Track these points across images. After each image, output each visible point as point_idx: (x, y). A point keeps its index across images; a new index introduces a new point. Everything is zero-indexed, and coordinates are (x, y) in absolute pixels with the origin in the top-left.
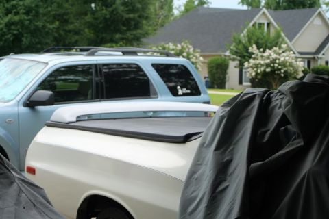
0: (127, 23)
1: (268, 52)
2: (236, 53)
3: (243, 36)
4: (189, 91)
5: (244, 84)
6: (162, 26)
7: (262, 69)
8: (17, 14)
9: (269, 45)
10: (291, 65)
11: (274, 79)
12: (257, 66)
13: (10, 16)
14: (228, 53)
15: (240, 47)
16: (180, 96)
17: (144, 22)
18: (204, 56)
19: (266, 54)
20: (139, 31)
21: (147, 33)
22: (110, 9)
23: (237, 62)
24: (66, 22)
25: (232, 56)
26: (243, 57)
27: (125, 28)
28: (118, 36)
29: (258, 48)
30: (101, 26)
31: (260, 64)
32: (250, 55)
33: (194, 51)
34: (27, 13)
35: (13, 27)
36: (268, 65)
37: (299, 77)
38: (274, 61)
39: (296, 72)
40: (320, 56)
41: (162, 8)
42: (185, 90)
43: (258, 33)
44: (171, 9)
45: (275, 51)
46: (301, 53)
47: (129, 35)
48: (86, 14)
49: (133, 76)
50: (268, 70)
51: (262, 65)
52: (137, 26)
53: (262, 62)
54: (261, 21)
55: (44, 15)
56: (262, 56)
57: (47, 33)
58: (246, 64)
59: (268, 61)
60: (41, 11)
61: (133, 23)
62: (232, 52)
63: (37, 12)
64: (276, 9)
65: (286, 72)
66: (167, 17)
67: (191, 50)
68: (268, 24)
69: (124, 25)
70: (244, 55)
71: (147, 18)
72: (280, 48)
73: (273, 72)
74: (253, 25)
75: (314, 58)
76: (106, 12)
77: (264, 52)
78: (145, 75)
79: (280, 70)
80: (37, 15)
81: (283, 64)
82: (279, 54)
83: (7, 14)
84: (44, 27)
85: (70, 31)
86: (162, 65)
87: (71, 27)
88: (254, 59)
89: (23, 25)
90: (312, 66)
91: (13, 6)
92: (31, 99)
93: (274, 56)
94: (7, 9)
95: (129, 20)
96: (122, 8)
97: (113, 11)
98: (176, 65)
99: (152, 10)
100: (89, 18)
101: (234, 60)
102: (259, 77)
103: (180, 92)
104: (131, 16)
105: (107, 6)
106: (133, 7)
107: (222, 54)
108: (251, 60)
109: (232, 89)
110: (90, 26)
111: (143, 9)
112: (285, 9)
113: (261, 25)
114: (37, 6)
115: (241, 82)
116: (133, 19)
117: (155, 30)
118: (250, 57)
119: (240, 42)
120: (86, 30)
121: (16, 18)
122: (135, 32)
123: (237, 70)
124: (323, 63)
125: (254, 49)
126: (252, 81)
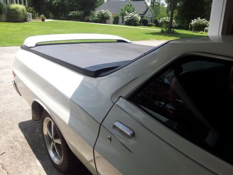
1: (131, 14)
2: (121, 14)
9: (131, 11)
10: (137, 18)
12: (127, 18)
14: (119, 14)
15: (123, 12)
18: (112, 14)
21: (96, 7)
26: (123, 15)
29: (128, 12)
33: (110, 12)
36: (130, 18)
38: (132, 16)
39: (138, 20)
40: (145, 15)
46: (140, 14)
52: (93, 5)
56: (129, 15)
58: (124, 17)
64: (133, 1)
68: (131, 5)
72: (134, 12)
73: (132, 19)
74: (127, 5)
75: (143, 16)
79: (134, 19)
81: (135, 17)
82: (134, 14)
90: (142, 18)
101: (121, 16)
102: (128, 21)
107: (117, 14)
113: (129, 5)
115: (123, 23)
117: (98, 6)
118: (126, 15)
119: (123, 10)
123: (122, 19)
124: (146, 18)
125: (126, 12)
126: (126, 22)
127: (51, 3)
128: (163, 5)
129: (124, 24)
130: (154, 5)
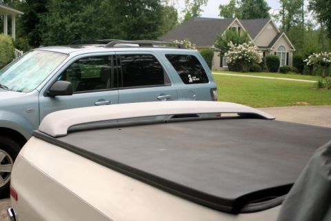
0: (148, 27)
1: (240, 46)
2: (218, 47)
3: (223, 35)
4: (198, 79)
5: (224, 67)
6: (170, 29)
7: (236, 57)
8: (77, 21)
9: (240, 41)
10: (255, 55)
11: (244, 64)
12: (233, 55)
13: (73, 22)
14: (213, 47)
15: (221, 42)
16: (191, 83)
17: (159, 26)
18: (198, 49)
19: (238, 48)
20: (156, 32)
21: (161, 34)
22: (138, 18)
23: (219, 53)
24: (110, 27)
25: (216, 49)
26: (223, 49)
27: (147, 31)
28: (142, 35)
29: (234, 44)
30: (131, 29)
31: (234, 54)
32: (228, 48)
33: (192, 45)
34: (84, 21)
35: (75, 30)
36: (239, 55)
37: (259, 62)
38: (244, 52)
39: (258, 59)
40: (271, 49)
41: (170, 17)
42: (195, 78)
43: (233, 33)
44: (176, 18)
45: (244, 46)
46: (259, 47)
47: (149, 34)
48: (122, 21)
49: (151, 65)
50: (240, 58)
51: (236, 55)
52: (155, 29)
53: (236, 52)
54: (235, 26)
55: (95, 22)
56: (236, 49)
57: (97, 34)
58: (226, 54)
59: (240, 52)
60: (93, 20)
61: (152, 27)
62: (216, 46)
63: (91, 20)
64: (242, 19)
65: (251, 59)
66: (174, 24)
67: (190, 45)
68: (239, 28)
69: (146, 29)
70: (224, 48)
71: (161, 24)
72: (247, 43)
73: (243, 59)
74: (230, 29)
75: (267, 50)
76: (135, 20)
77: (237, 46)
78: (159, 64)
79: (247, 58)
80: (91, 22)
81: (250, 54)
82: (247, 48)
83: (71, 22)
84: (95, 30)
85: (112, 33)
86: (173, 55)
87: (113, 30)
88: (231, 50)
89: (81, 29)
90: (266, 55)
91: (75, 16)
92: (51, 89)
93: (244, 49)
94: (72, 19)
95: (149, 25)
96: (145, 17)
97: (139, 19)
98: (185, 56)
99: (164, 19)
100: (123, 24)
101: (217, 51)
102: (234, 62)
103: (191, 80)
104: (151, 22)
105: (135, 16)
106: (153, 16)
107: (210, 47)
108: (229, 51)
109: (216, 70)
110: (125, 29)
111: (159, 18)
112: (248, 19)
113: (234, 29)
114: (91, 16)
115: (221, 66)
116: (152, 24)
117: (166, 32)
118: (228, 49)
119: (221, 39)
120: (123, 32)
121: (77, 24)
122: (153, 33)
123: (219, 58)
124: (273, 54)
125: (231, 44)
126: (229, 65)
127: (65, 29)
128: (311, 25)
129: (225, 70)
130: (289, 26)
